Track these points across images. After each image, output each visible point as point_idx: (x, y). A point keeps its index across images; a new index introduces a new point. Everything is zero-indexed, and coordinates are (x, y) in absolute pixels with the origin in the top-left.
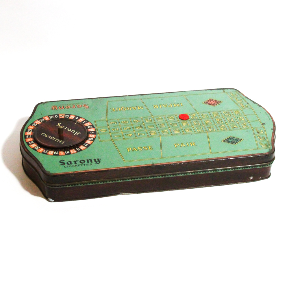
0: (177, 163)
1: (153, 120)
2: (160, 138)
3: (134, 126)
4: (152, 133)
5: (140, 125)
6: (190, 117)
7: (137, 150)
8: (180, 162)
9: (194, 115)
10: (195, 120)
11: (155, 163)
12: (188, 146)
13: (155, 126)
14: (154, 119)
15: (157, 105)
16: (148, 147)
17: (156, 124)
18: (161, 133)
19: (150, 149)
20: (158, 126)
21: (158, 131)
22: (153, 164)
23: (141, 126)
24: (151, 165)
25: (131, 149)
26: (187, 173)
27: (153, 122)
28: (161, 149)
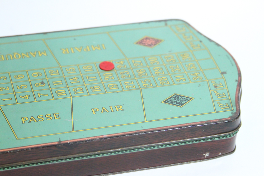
0: (95, 139)
1: (60, 72)
2: (72, 100)
3: (33, 83)
4: (60, 92)
5: (41, 81)
6: (115, 66)
7: (36, 121)
8: (101, 137)
9: (122, 62)
10: (123, 70)
11: (63, 140)
12: (112, 111)
13: (64, 82)
14: (62, 70)
15: (67, 49)
16: (52, 116)
17: (65, 78)
18: (72, 92)
19: (56, 118)
20: (68, 81)
21: (68, 89)
22: (60, 141)
23: (42, 83)
24: (56, 143)
25: (27, 119)
26: (111, 153)
27: (61, 75)
28: (72, 117)
